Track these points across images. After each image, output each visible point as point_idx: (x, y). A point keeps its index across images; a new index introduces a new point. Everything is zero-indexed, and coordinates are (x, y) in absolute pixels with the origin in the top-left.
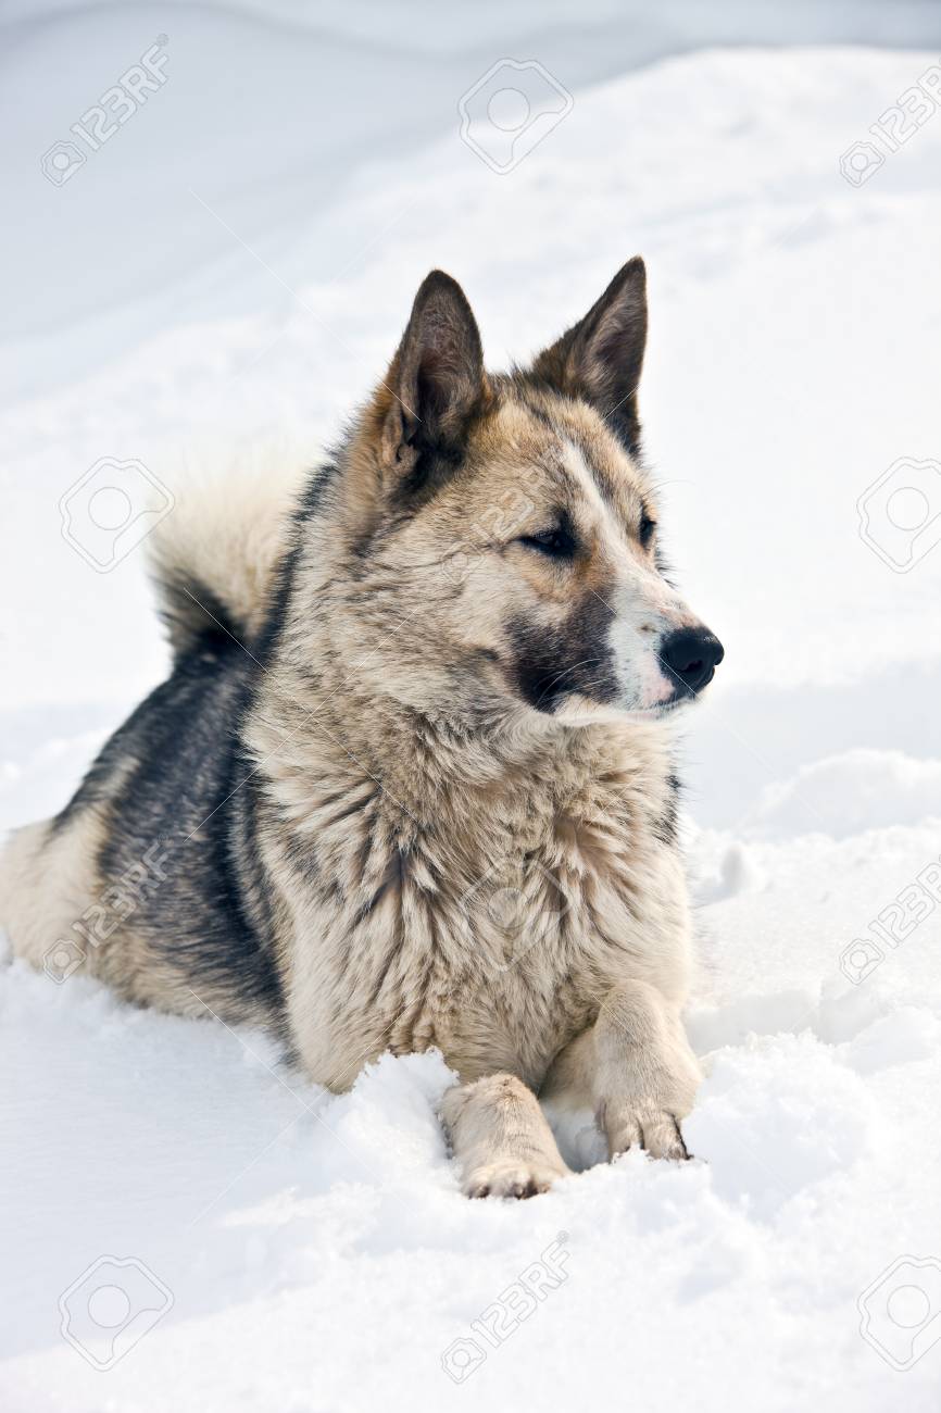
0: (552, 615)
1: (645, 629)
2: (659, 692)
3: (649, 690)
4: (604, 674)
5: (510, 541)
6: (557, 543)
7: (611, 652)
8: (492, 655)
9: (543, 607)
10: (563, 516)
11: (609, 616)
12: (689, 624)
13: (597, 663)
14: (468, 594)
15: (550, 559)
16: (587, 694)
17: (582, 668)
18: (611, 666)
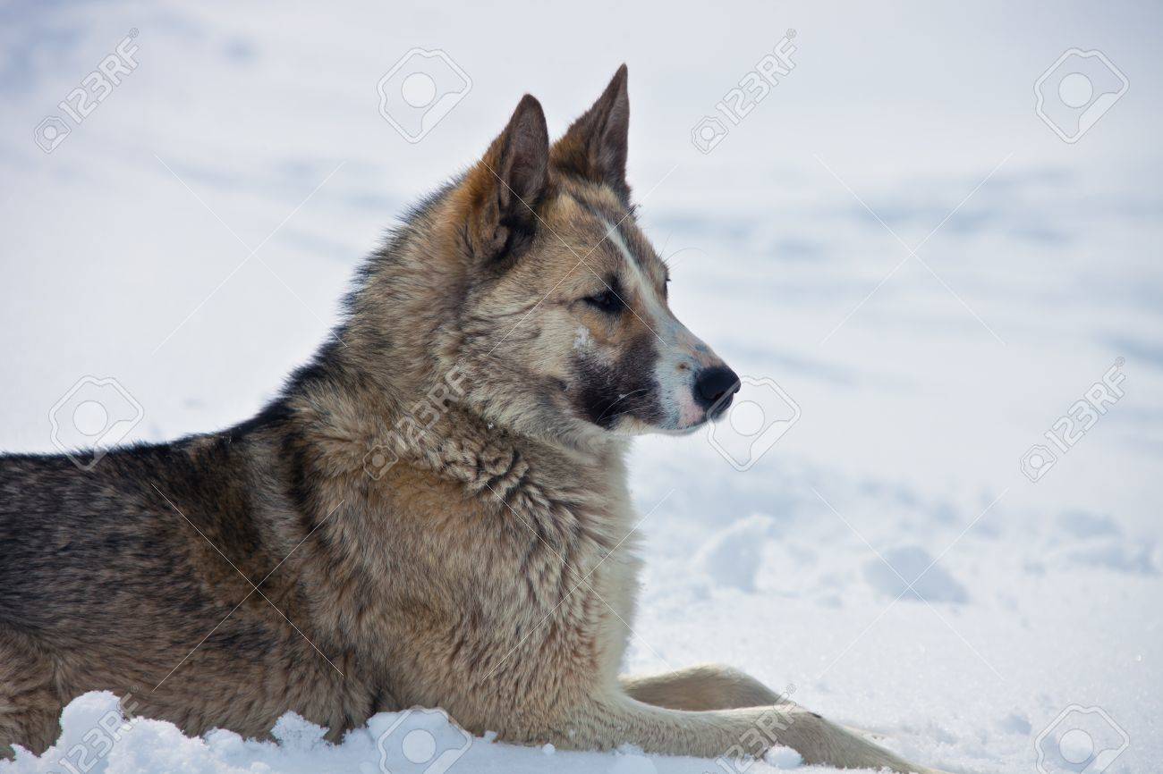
0: (608, 357)
1: (682, 367)
2: (694, 416)
3: (686, 415)
4: (650, 401)
5: (577, 300)
6: (608, 302)
7: (656, 385)
8: (561, 384)
9: (601, 350)
10: (614, 280)
11: (653, 356)
12: (715, 364)
13: (645, 392)
14: (544, 336)
15: (605, 313)
16: (637, 417)
17: (634, 396)
18: (656, 396)
